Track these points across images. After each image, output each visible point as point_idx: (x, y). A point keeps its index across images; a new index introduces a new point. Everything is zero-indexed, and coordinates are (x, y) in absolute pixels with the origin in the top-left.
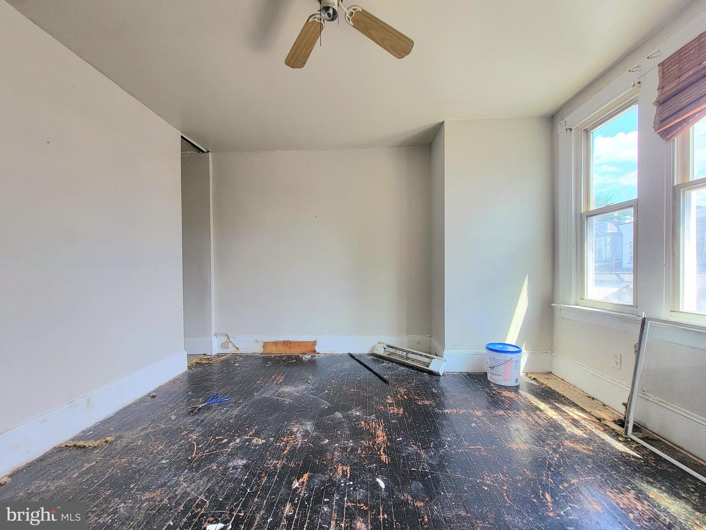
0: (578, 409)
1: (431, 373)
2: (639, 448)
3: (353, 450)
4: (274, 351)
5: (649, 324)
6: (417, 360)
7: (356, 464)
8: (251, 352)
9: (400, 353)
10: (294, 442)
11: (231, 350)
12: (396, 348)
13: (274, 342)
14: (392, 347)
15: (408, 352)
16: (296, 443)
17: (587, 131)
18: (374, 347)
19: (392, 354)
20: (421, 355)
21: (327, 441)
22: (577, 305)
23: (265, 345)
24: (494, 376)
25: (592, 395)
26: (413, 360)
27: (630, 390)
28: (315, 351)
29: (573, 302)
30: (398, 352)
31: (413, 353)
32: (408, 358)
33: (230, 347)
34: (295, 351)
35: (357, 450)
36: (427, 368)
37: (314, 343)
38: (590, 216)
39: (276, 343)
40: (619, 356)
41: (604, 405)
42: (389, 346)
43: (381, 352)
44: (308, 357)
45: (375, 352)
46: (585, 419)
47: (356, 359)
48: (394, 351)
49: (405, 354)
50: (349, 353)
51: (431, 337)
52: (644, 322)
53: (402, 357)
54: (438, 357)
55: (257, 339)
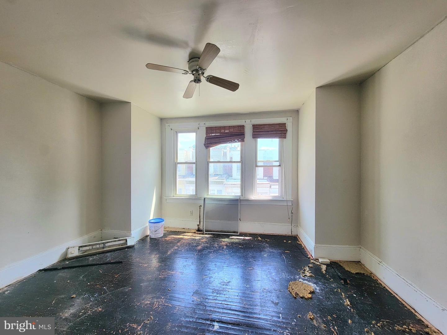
5: (206, 199)
6: (112, 244)
9: (98, 246)
12: (89, 245)
14: (86, 246)
15: (104, 243)
17: (177, 133)
18: (66, 253)
19: (86, 251)
22: (173, 197)
24: (157, 235)
25: (183, 228)
26: (109, 246)
27: (199, 221)
29: (172, 196)
30: (94, 247)
31: (108, 242)
32: (104, 247)
36: (127, 246)
38: (178, 164)
40: (192, 212)
41: (188, 229)
42: (81, 247)
43: (75, 253)
45: (70, 256)
46: (192, 234)
47: (60, 269)
48: (91, 247)
49: (102, 245)
50: (40, 270)
51: (101, 230)
52: (204, 199)
53: (98, 249)
54: (128, 238)
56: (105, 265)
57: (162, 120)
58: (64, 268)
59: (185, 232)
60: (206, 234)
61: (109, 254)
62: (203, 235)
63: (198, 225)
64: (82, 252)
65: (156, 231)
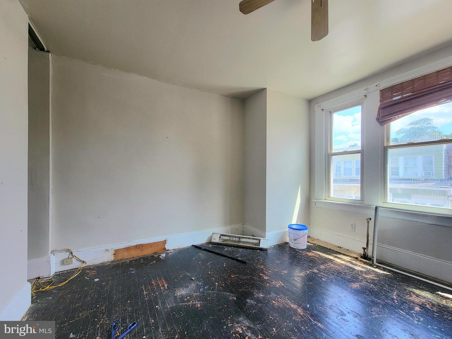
0: (342, 255)
1: (261, 249)
4: (126, 256)
5: (379, 209)
6: (247, 241)
8: (100, 262)
9: (234, 239)
11: (75, 264)
12: (228, 236)
13: (126, 248)
14: (225, 236)
15: (239, 238)
17: (331, 113)
18: (211, 237)
19: (226, 240)
20: (250, 238)
22: (325, 200)
23: (116, 252)
24: (296, 245)
25: (339, 246)
26: (244, 242)
27: (366, 242)
28: (165, 249)
29: (324, 199)
30: (231, 239)
31: (243, 238)
32: (239, 242)
33: (73, 262)
34: (148, 252)
36: (259, 247)
37: (165, 242)
39: (128, 249)
40: (354, 225)
41: (348, 250)
42: (222, 235)
43: (216, 240)
45: (213, 241)
46: (351, 260)
47: (203, 249)
48: (228, 238)
49: (237, 239)
50: (193, 245)
51: (243, 225)
52: (376, 208)
53: (234, 242)
54: (262, 238)
55: (107, 248)
57: (311, 102)
58: (205, 250)
59: (340, 253)
60: (378, 267)
61: (241, 250)
63: (364, 249)
64: (223, 240)
65: (295, 240)
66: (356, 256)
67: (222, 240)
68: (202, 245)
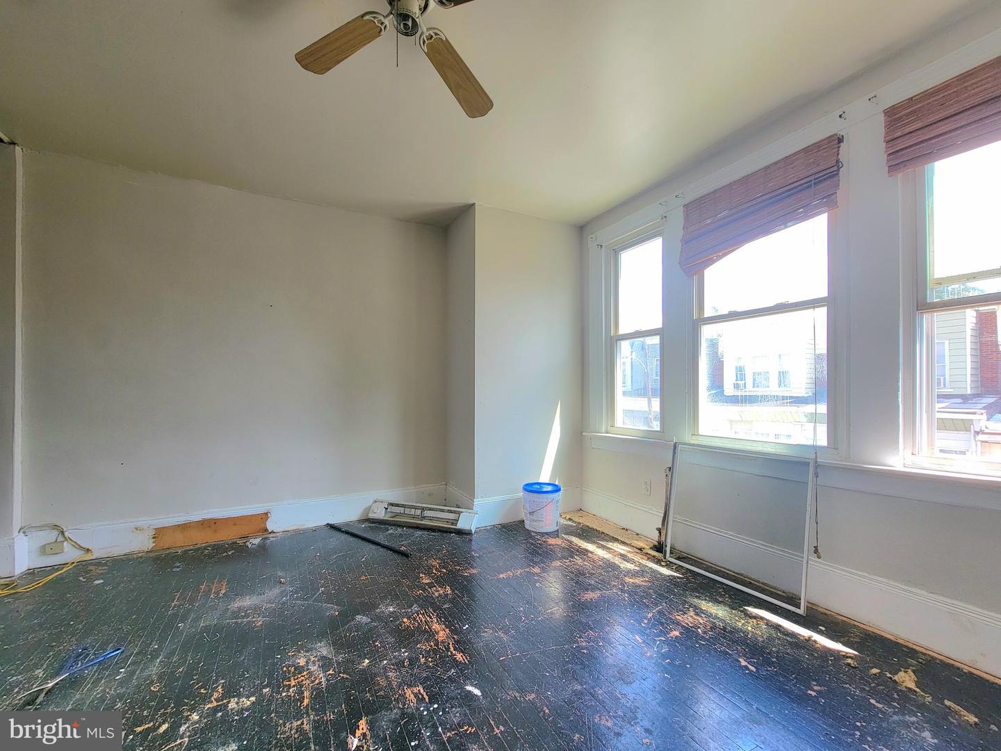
0: (620, 543)
1: (460, 532)
2: (678, 569)
3: (413, 661)
4: (180, 542)
5: (680, 447)
6: (439, 517)
7: (427, 678)
8: (123, 553)
9: (413, 511)
10: (313, 682)
11: (70, 555)
12: (403, 506)
13: (179, 526)
14: (397, 505)
15: (423, 509)
16: (317, 681)
17: (616, 253)
18: (368, 509)
19: (397, 515)
20: (443, 511)
21: (367, 661)
22: (605, 433)
23: (159, 533)
24: (534, 523)
25: (625, 526)
26: (431, 519)
27: (662, 515)
28: (266, 530)
29: (604, 430)
30: (407, 511)
31: (430, 509)
32: (424, 518)
33: (66, 550)
34: (226, 536)
35: (418, 659)
36: (455, 527)
38: (619, 340)
39: (184, 527)
40: (649, 483)
41: (638, 534)
42: (392, 505)
43: (380, 513)
44: (257, 541)
45: (371, 516)
46: (629, 552)
47: (343, 532)
48: (401, 510)
49: (418, 512)
50: (328, 524)
51: (446, 485)
52: (675, 446)
53: (414, 517)
54: (466, 510)
55: (139, 524)
56: (385, 550)
58: (347, 533)
59: (616, 540)
60: (669, 565)
61: (419, 533)
62: (657, 563)
64: (393, 515)
65: (532, 513)
66: (641, 544)
67: (389, 515)
68: (347, 524)
